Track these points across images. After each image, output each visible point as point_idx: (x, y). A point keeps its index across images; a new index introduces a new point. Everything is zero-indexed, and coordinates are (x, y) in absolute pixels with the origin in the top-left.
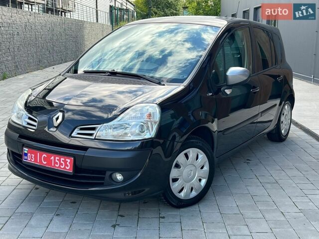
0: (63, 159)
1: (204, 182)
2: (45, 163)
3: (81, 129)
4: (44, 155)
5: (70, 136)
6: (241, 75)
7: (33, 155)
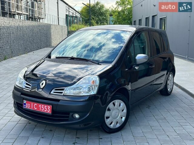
0: (46, 106)
1: (124, 118)
2: (36, 109)
3: (56, 90)
4: (35, 104)
5: (50, 94)
6: (144, 58)
7: (29, 104)
